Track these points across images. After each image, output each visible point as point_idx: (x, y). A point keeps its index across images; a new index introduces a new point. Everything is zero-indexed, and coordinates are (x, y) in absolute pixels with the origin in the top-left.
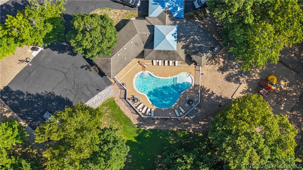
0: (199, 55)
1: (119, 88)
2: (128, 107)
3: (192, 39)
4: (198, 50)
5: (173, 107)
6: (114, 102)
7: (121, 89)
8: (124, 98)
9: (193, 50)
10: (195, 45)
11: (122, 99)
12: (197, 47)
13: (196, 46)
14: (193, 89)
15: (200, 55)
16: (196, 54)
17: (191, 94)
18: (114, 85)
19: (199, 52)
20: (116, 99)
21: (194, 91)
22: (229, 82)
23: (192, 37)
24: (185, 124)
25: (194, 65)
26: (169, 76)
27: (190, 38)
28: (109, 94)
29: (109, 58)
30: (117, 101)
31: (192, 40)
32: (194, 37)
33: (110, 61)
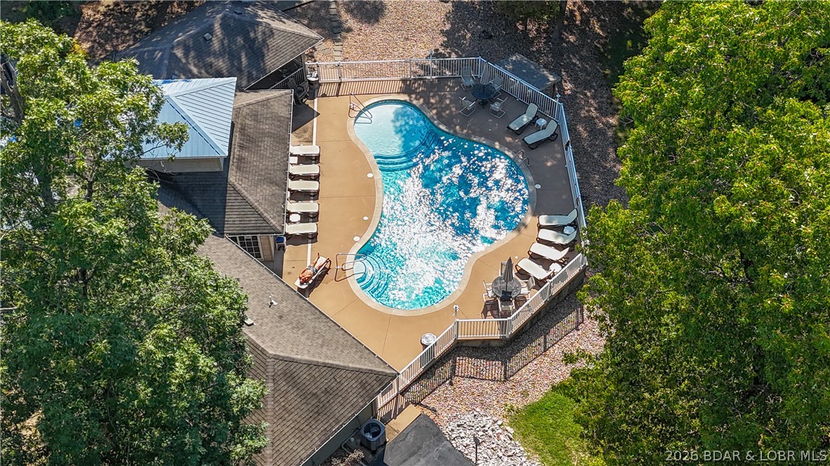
0: (264, 41)
1: (451, 384)
2: (548, 345)
3: (186, 55)
4: (240, 40)
5: (515, 153)
6: (533, 410)
7: (453, 373)
8: (504, 363)
9: (240, 59)
10: (216, 45)
11: (509, 373)
12: (226, 42)
13: (223, 44)
14: (424, 96)
15: (264, 33)
16: (260, 49)
17: (448, 102)
18: (434, 410)
19: (252, 35)
20: (519, 403)
21: (431, 94)
22: (383, 12)
23: (179, 53)
24: (585, 135)
25: (316, 100)
26: (370, 175)
27: (184, 61)
28: (490, 433)
29: (270, 369)
30: (525, 394)
31: (192, 54)
32: (179, 43)
33: (283, 359)
